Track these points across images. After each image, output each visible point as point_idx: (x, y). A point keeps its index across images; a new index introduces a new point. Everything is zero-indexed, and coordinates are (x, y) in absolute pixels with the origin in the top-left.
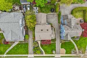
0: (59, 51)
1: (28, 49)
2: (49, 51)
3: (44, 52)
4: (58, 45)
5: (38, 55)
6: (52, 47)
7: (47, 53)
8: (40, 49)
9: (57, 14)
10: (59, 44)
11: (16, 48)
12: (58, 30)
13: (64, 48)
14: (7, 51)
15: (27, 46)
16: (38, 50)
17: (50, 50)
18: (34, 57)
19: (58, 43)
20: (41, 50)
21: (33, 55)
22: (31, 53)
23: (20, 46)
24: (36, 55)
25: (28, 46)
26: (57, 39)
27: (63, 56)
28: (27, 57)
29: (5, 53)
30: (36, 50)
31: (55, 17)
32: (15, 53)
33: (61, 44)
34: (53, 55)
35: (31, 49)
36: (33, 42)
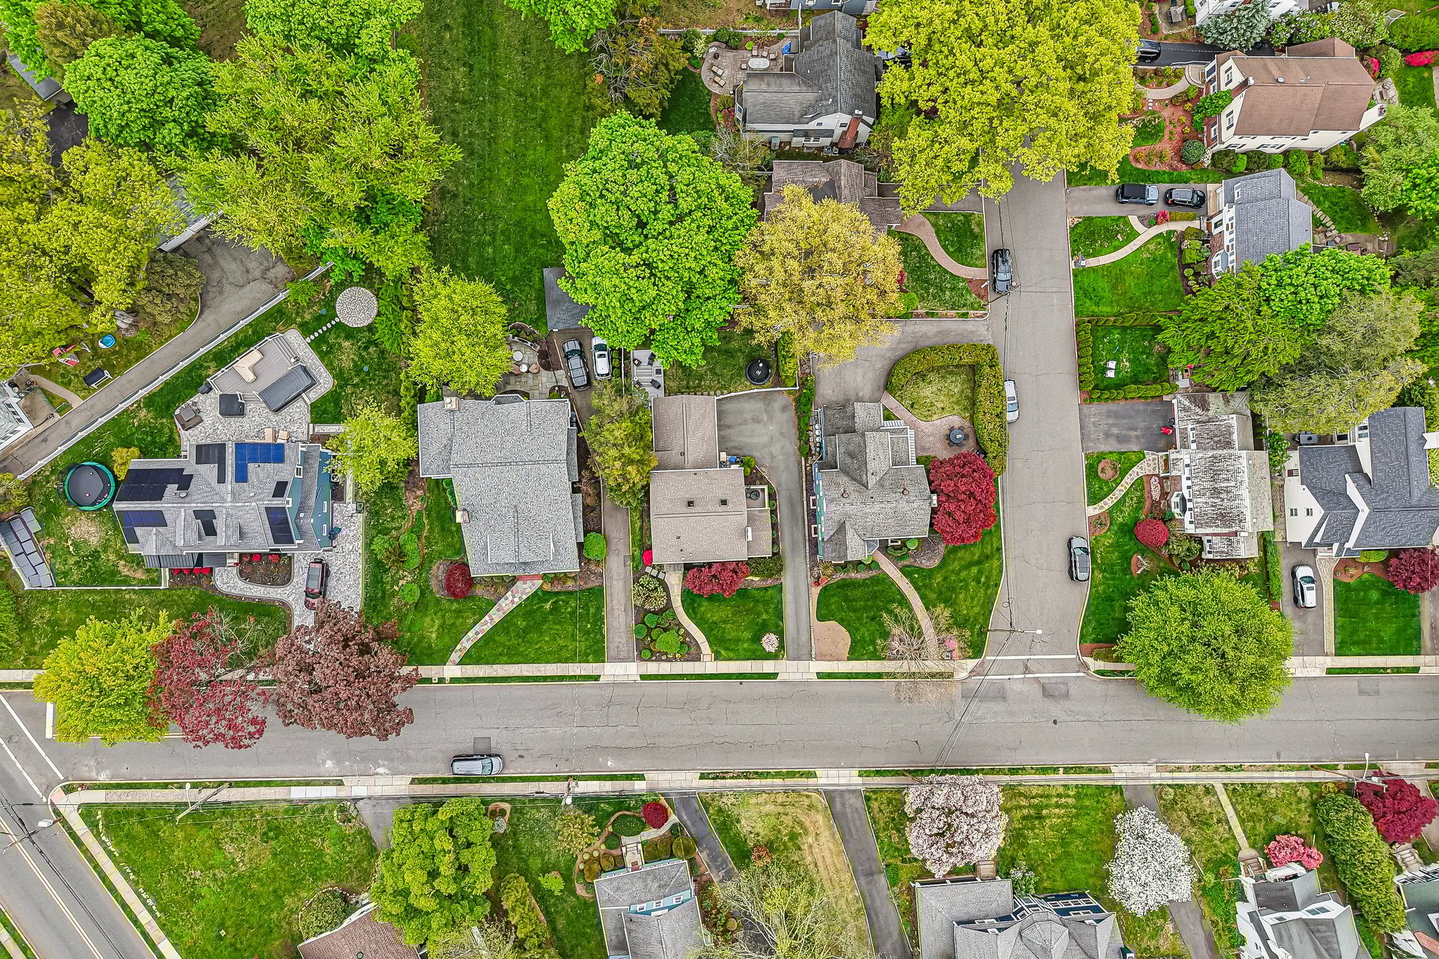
0: (804, 637)
1: (601, 629)
2: (738, 640)
3: (706, 648)
4: (796, 602)
5: (665, 668)
6: (759, 615)
7: (726, 649)
8: (680, 625)
9: (789, 392)
10: (803, 587)
11: (521, 623)
12: (796, 497)
13: (841, 622)
14: (466, 643)
15: (592, 610)
16: (665, 630)
17: (747, 635)
18: (643, 677)
19: (796, 588)
20: (687, 634)
21: (632, 670)
22: (623, 655)
23: (548, 606)
24: (653, 668)
25: (599, 609)
26: (788, 561)
27: (830, 675)
28: (597, 678)
29: (455, 656)
30: (654, 634)
31: (778, 414)
32: (522, 654)
33: (816, 591)
34: (768, 666)
35: (623, 629)
36: (636, 580)
